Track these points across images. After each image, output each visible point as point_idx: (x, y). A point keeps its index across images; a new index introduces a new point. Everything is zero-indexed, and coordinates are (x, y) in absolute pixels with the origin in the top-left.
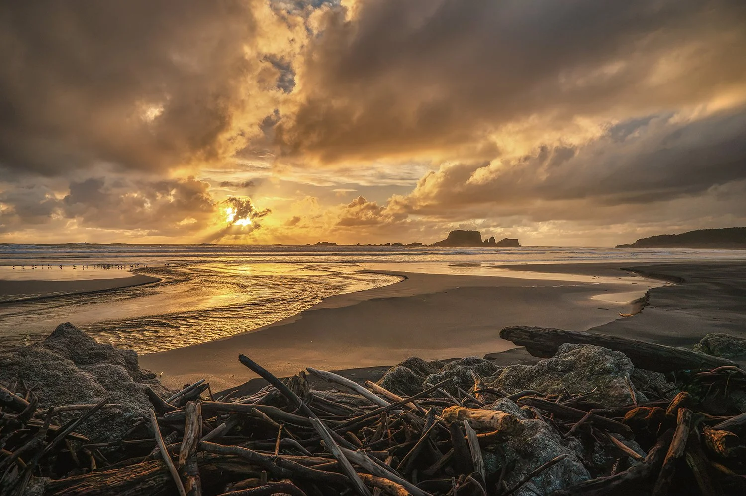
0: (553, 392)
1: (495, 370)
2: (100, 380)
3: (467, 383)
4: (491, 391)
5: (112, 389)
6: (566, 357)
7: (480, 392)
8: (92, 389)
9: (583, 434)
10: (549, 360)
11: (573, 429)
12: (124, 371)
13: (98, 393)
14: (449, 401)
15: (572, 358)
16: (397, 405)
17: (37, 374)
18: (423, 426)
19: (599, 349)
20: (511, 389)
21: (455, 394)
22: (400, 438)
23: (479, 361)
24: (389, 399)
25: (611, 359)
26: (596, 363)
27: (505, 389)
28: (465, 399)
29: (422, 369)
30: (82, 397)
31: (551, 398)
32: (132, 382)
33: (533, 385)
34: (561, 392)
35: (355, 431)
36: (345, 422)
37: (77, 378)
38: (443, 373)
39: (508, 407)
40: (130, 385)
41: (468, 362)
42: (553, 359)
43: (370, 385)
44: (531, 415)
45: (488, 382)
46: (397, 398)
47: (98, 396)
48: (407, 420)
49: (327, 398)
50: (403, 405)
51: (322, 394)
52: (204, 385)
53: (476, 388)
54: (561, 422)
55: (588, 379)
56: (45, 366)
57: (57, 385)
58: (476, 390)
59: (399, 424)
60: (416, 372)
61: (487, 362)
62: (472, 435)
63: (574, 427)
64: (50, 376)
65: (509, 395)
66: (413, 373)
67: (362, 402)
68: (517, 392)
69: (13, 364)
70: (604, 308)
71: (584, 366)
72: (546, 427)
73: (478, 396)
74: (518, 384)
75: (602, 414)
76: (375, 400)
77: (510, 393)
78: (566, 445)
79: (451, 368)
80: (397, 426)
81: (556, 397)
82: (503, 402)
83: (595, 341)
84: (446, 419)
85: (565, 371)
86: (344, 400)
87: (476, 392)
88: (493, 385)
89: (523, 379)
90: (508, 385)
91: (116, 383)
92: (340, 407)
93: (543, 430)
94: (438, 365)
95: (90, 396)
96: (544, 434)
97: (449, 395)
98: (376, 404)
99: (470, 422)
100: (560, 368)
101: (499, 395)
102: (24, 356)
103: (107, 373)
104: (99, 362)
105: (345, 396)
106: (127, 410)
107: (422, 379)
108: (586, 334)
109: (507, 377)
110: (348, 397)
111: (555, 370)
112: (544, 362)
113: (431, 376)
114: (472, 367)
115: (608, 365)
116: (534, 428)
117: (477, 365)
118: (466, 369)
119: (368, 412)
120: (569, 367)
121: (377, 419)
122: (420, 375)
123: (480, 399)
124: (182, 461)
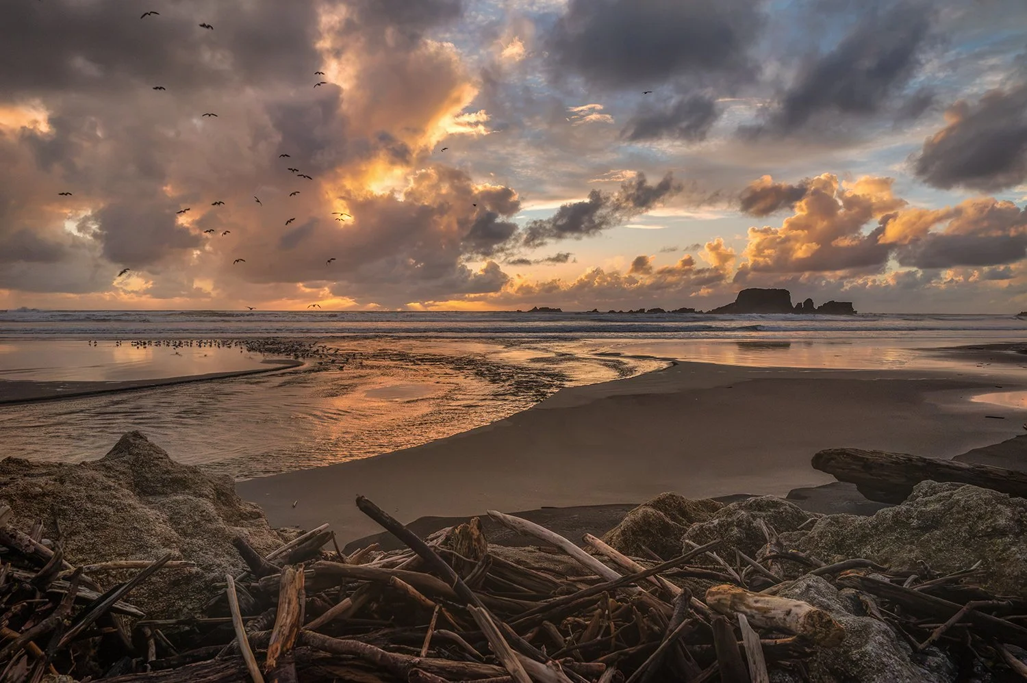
0: (903, 563)
1: (804, 519)
2: (174, 520)
3: (753, 540)
4: (794, 557)
5: (192, 536)
6: (926, 504)
7: (775, 558)
8: (156, 535)
9: (952, 644)
10: (897, 508)
11: (935, 636)
12: (210, 507)
13: (167, 542)
14: (721, 570)
15: (938, 506)
16: (630, 577)
17: (78, 511)
18: (670, 617)
19: (986, 493)
20: (828, 555)
21: (731, 559)
22: (631, 635)
23: (775, 504)
24: (618, 566)
25: (1008, 512)
26: (980, 517)
27: (819, 554)
28: (749, 568)
29: (684, 513)
30: (142, 547)
31: (897, 574)
32: (221, 524)
33: (867, 550)
34: (914, 564)
35: (557, 620)
36: (542, 603)
37: (136, 519)
38: (716, 522)
39: (819, 592)
40: (218, 530)
41: (760, 506)
42: (903, 507)
43: (590, 540)
44: (859, 609)
45: (791, 541)
46: (633, 565)
47: (165, 546)
48: (643, 607)
49: (518, 562)
50: (642, 579)
51: (509, 554)
52: (327, 534)
53: (768, 550)
54: (913, 620)
55: (966, 545)
56: (90, 498)
57: (105, 527)
58: (767, 553)
59: (629, 612)
60: (673, 518)
61: (790, 506)
62: (751, 639)
63: (938, 630)
64: (96, 515)
65: (824, 566)
66: (667, 520)
67: (574, 571)
68: (838, 560)
69: (44, 495)
70: (996, 417)
71: (958, 521)
72: (885, 632)
73: (772, 565)
74: (839, 546)
75: (989, 610)
76: (595, 568)
77: (826, 562)
78: (921, 663)
79: (730, 513)
80: (627, 615)
81: (906, 575)
82: (811, 583)
83: (981, 478)
84: (711, 607)
85: (925, 528)
86: (545, 565)
87: (768, 558)
88: (797, 547)
89: (851, 539)
90: (823, 548)
91: (195, 526)
92: (536, 576)
93: (879, 638)
94: (711, 507)
95: (153, 547)
96: (881, 644)
97: (721, 561)
98: (596, 574)
99: (750, 617)
100: (915, 523)
101: (808, 566)
102: (62, 482)
103: (185, 509)
104: (175, 492)
105: (547, 559)
106: (208, 568)
107: (681, 530)
108: (965, 465)
109: (822, 535)
110: (553, 561)
111: (906, 525)
112: (888, 512)
113: (696, 525)
114: (764, 514)
115: (1002, 522)
116: (863, 633)
117: (772, 510)
118: (754, 517)
119: (583, 587)
120: (931, 523)
121: (595, 602)
122: (680, 522)
123: (775, 570)
124: (271, 662)
